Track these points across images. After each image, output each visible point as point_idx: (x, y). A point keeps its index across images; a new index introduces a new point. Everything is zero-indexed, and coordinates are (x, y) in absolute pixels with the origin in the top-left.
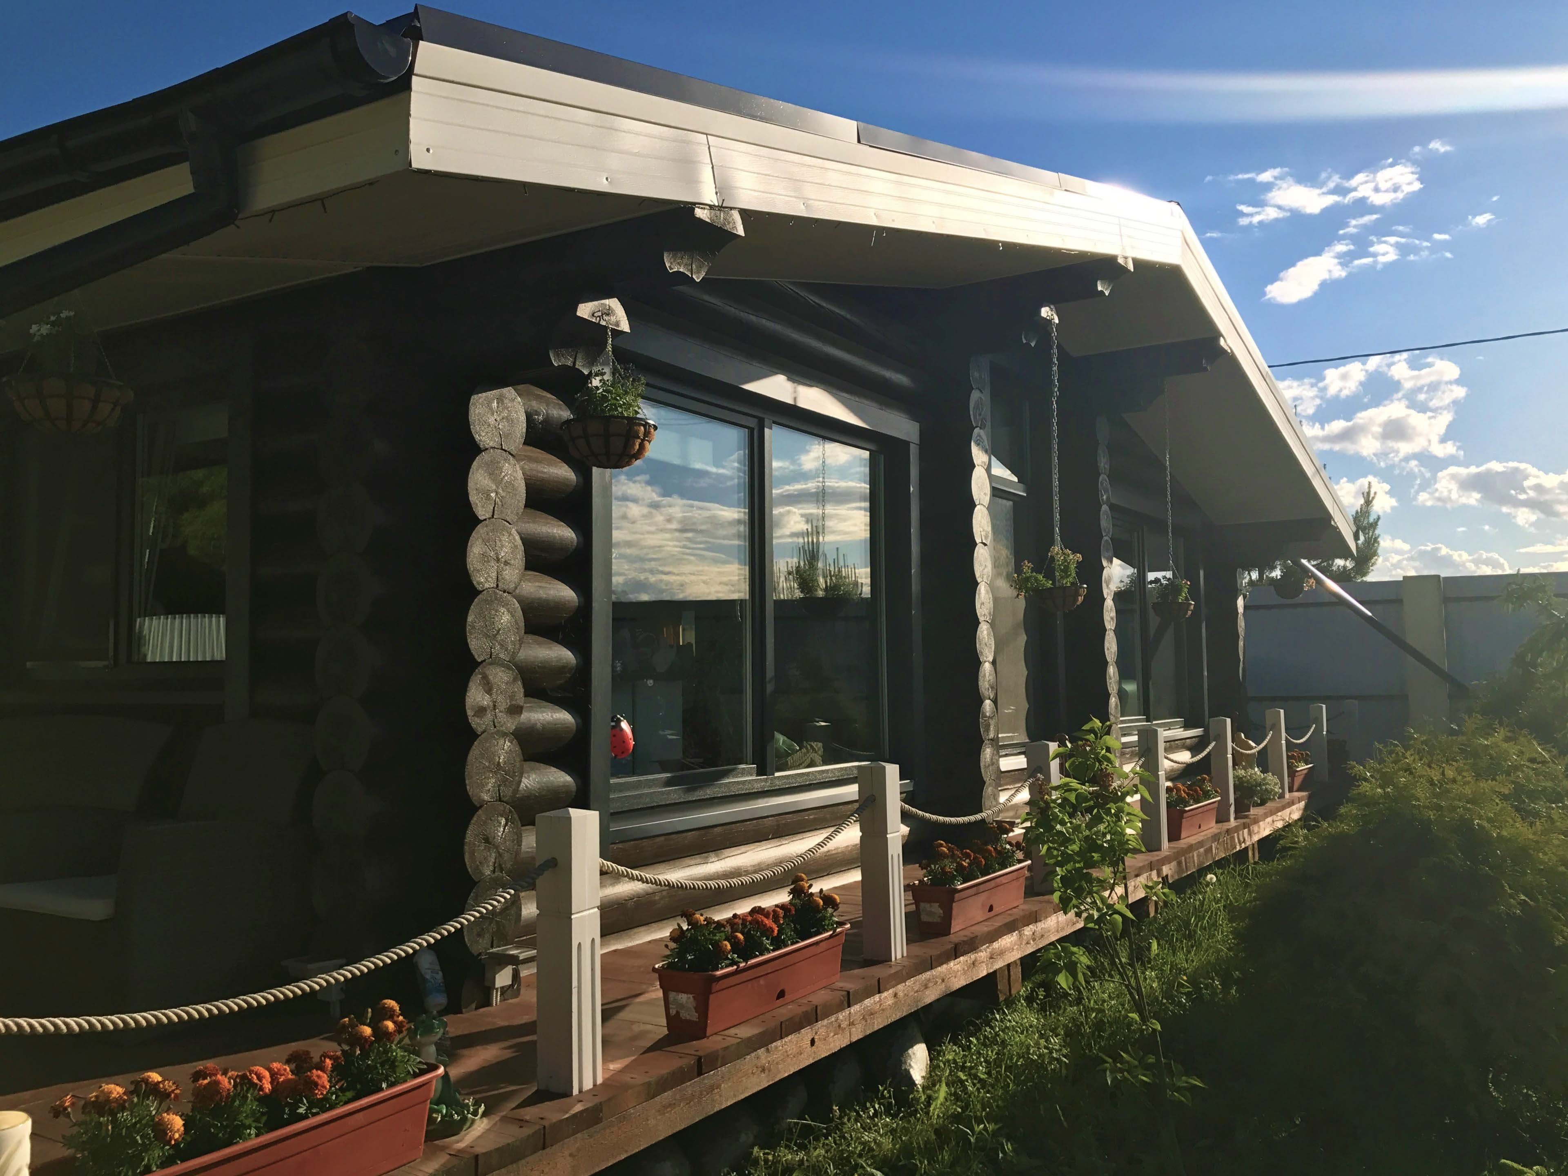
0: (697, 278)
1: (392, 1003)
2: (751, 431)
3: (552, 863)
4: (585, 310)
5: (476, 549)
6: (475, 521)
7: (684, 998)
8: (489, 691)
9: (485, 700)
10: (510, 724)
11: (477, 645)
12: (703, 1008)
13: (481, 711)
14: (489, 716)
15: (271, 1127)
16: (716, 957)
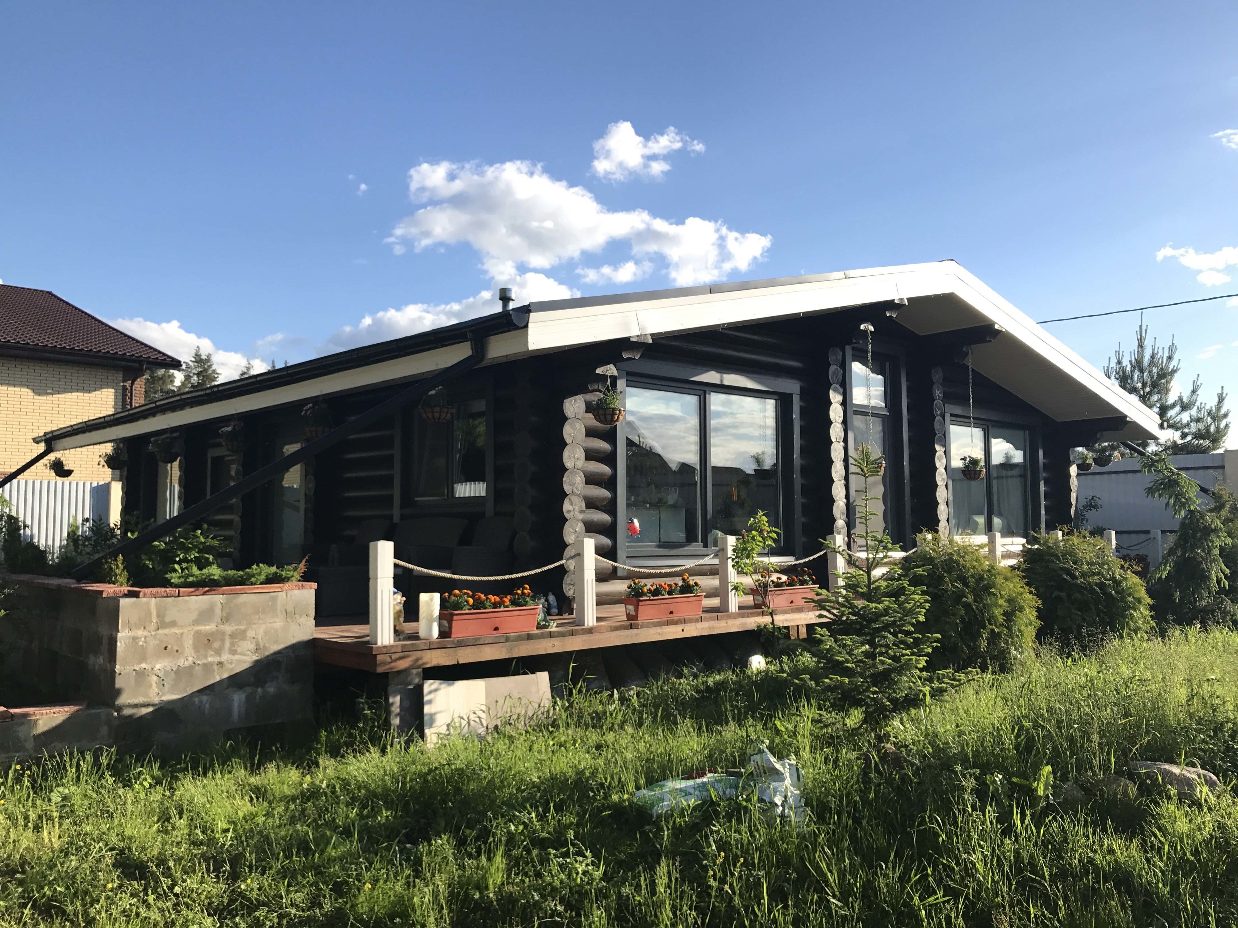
0: (637, 358)
1: (526, 586)
2: (700, 396)
3: (579, 554)
4: (599, 371)
5: (566, 454)
6: (566, 444)
7: (631, 607)
8: (572, 505)
9: (571, 508)
10: (581, 516)
11: (567, 488)
12: (637, 610)
13: (569, 511)
14: (572, 513)
15: (494, 608)
16: (643, 594)
